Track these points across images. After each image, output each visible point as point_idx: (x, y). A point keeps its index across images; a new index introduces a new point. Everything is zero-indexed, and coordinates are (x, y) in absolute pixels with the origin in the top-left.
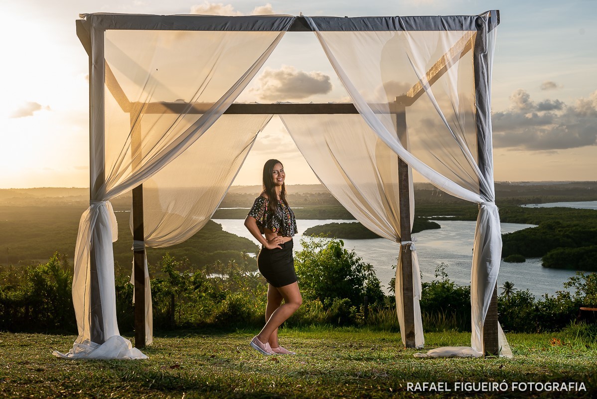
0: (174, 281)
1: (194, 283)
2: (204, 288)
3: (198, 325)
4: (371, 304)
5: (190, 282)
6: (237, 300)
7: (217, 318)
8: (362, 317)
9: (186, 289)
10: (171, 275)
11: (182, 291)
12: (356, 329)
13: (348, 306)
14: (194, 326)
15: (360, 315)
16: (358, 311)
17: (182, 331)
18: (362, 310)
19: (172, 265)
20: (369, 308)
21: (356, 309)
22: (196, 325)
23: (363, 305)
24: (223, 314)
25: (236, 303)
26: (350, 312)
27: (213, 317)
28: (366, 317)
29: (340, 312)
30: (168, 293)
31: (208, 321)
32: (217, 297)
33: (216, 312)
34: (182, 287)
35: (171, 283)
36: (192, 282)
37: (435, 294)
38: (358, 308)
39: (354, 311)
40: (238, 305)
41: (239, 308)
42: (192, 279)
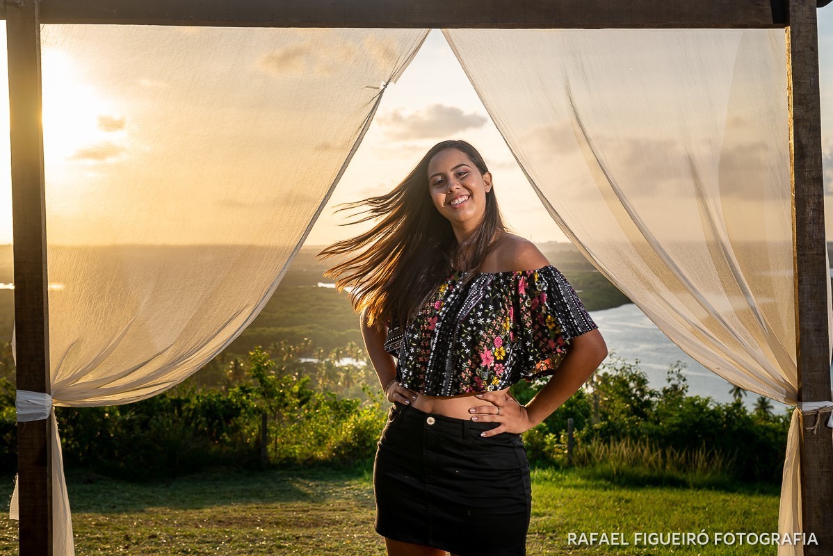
0: (268, 392)
1: (299, 395)
2: (315, 404)
3: (305, 462)
4: (579, 429)
5: (292, 393)
6: (367, 423)
7: (334, 451)
8: (564, 450)
9: (286, 405)
10: (262, 381)
11: (279, 406)
12: (557, 474)
13: (542, 434)
14: (298, 465)
15: (560, 448)
16: (558, 442)
17: (279, 472)
18: (564, 440)
19: (264, 366)
20: (574, 436)
21: (555, 438)
22: (300, 462)
23: (566, 431)
24: (345, 445)
25: (365, 428)
26: (545, 444)
27: (329, 449)
28: (570, 451)
29: (529, 444)
30: (258, 411)
31: (320, 455)
32: (339, 409)
33: (333, 441)
34: (281, 401)
35: (263, 394)
36: (296, 393)
37: (680, 416)
38: (558, 436)
39: (552, 442)
40: (368, 431)
41: (369, 436)
42: (296, 388)
